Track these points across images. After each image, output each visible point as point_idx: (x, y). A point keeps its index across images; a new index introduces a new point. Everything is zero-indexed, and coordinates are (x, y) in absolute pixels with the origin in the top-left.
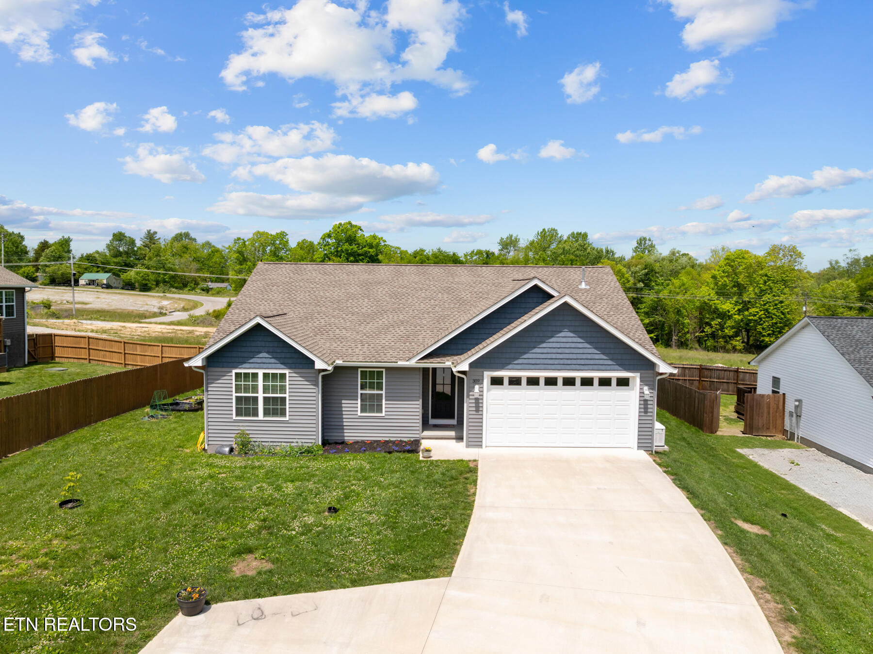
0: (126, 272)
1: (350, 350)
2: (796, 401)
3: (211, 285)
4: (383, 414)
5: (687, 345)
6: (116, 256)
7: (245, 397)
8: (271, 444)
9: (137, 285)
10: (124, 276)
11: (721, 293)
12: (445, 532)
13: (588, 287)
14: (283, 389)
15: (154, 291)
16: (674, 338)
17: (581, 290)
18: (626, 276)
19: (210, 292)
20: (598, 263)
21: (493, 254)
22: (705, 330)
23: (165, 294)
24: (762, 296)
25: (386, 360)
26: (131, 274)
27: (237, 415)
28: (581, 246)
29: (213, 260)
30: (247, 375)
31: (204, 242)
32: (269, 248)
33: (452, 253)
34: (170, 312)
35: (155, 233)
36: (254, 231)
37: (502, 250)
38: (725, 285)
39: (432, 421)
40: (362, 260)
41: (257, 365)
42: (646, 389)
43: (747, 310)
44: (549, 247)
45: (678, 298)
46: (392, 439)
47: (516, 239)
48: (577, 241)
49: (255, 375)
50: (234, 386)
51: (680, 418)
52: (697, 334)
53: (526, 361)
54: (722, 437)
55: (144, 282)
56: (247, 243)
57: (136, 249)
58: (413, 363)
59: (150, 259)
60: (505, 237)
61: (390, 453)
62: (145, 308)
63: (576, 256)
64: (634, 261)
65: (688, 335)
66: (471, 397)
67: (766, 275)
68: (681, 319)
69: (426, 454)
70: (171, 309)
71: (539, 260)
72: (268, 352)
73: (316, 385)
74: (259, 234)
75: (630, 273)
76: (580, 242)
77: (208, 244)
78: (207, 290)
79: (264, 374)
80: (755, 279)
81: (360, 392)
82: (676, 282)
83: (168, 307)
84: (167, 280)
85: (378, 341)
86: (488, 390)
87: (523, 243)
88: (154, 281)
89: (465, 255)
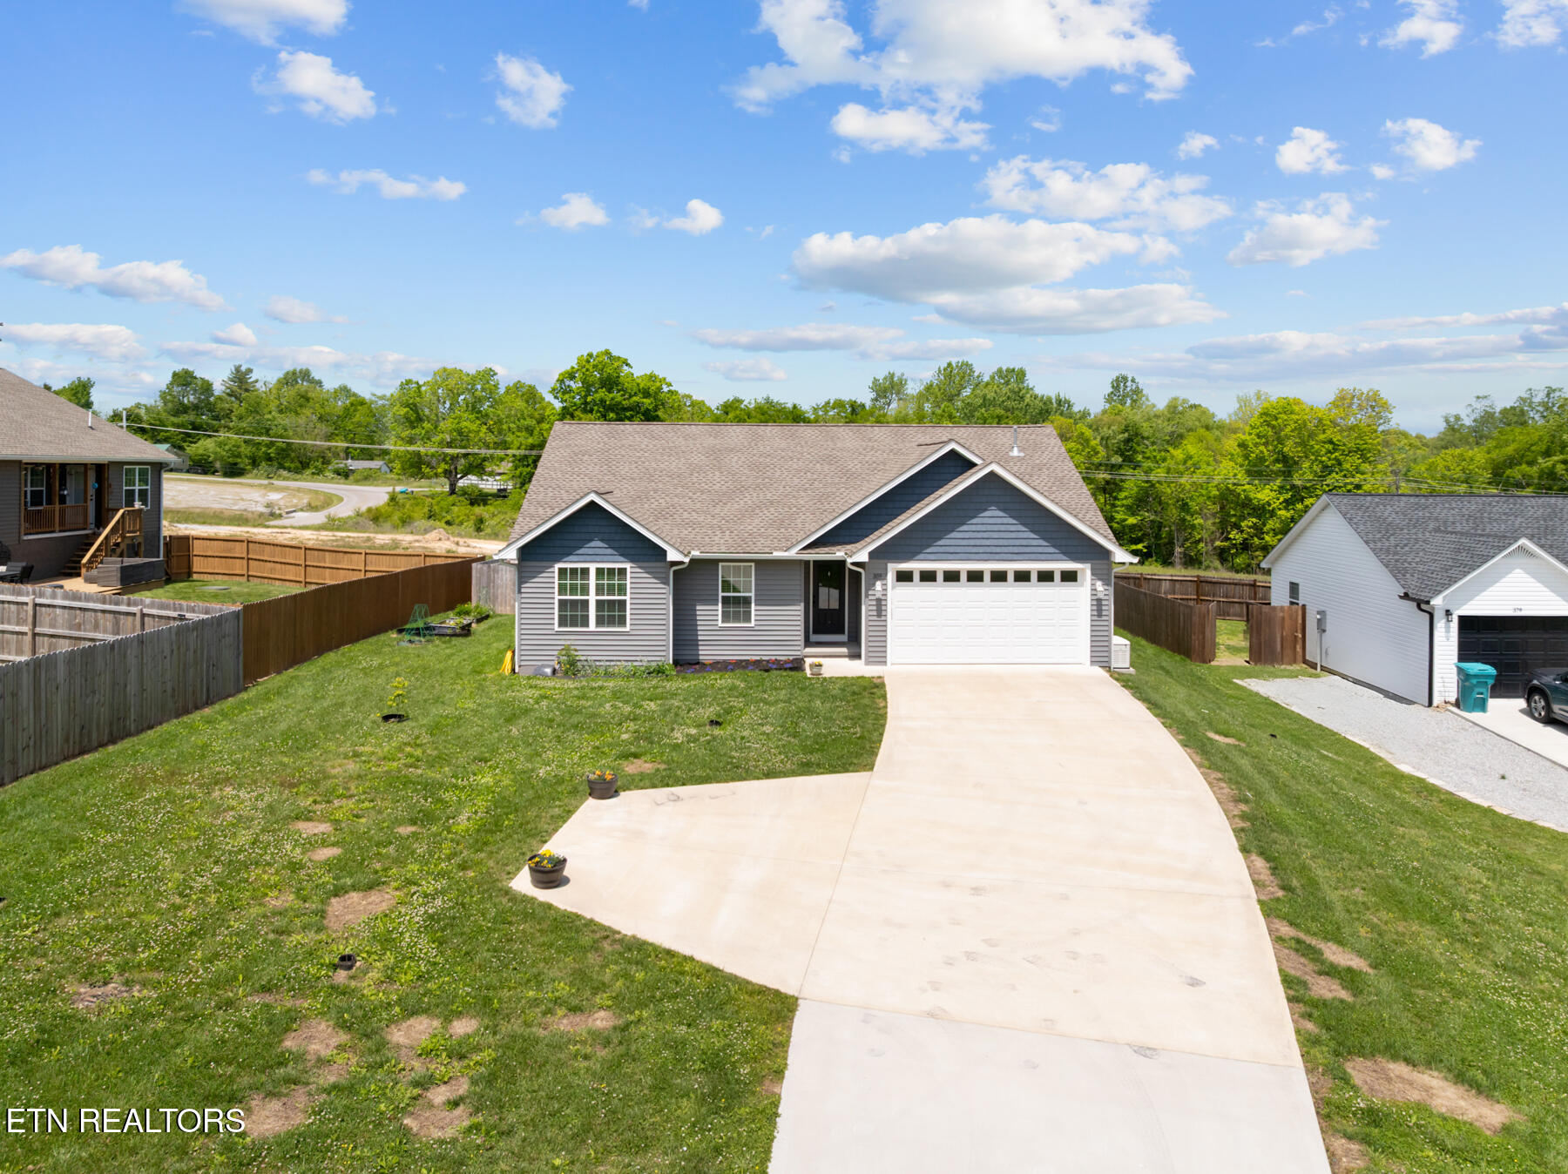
0: (195, 443)
1: (707, 538)
2: (1318, 613)
3: (353, 464)
4: (753, 624)
5: (1201, 563)
6: (176, 413)
7: (572, 601)
8: (608, 663)
9: (218, 465)
10: (191, 449)
11: (1255, 472)
12: (859, 738)
13: (1022, 454)
14: (622, 590)
15: (250, 475)
16: (1178, 550)
17: (1013, 458)
18: (1093, 443)
19: (351, 478)
20: (1043, 421)
21: (863, 406)
22: (1231, 536)
23: (272, 481)
24: (1324, 476)
25: (756, 550)
26: (205, 446)
27: (560, 625)
28: (1015, 393)
29: (355, 420)
30: (574, 571)
31: (337, 386)
32: (462, 397)
33: (790, 406)
34: (288, 513)
35: (250, 371)
36: (437, 366)
37: (876, 400)
38: (1261, 459)
39: (814, 638)
40: (630, 419)
41: (588, 558)
42: (1099, 586)
43: (1302, 500)
44: (958, 395)
45: (1183, 481)
46: (764, 658)
47: (900, 380)
48: (1007, 383)
49: (585, 572)
50: (556, 586)
51: (1161, 646)
52: (1218, 543)
53: (941, 549)
54: (1219, 667)
55: (231, 460)
56: (423, 389)
57: (212, 399)
58: (792, 554)
59: (240, 418)
60: (881, 377)
61: (767, 671)
62: (241, 506)
63: (1007, 410)
64: (1105, 418)
65: (1202, 545)
66: (871, 597)
67: (1331, 442)
68: (1188, 518)
69: (815, 670)
70: (287, 507)
71: (942, 416)
72: (602, 540)
73: (666, 583)
74: (446, 374)
75: (1099, 438)
76: (1013, 385)
77: (344, 390)
78: (345, 474)
79: (598, 569)
80: (1312, 447)
81: (721, 594)
82: (1178, 454)
83: (281, 503)
84: (272, 455)
85: (742, 527)
86: (893, 588)
87: (913, 388)
88: (250, 458)
89: (815, 410)
